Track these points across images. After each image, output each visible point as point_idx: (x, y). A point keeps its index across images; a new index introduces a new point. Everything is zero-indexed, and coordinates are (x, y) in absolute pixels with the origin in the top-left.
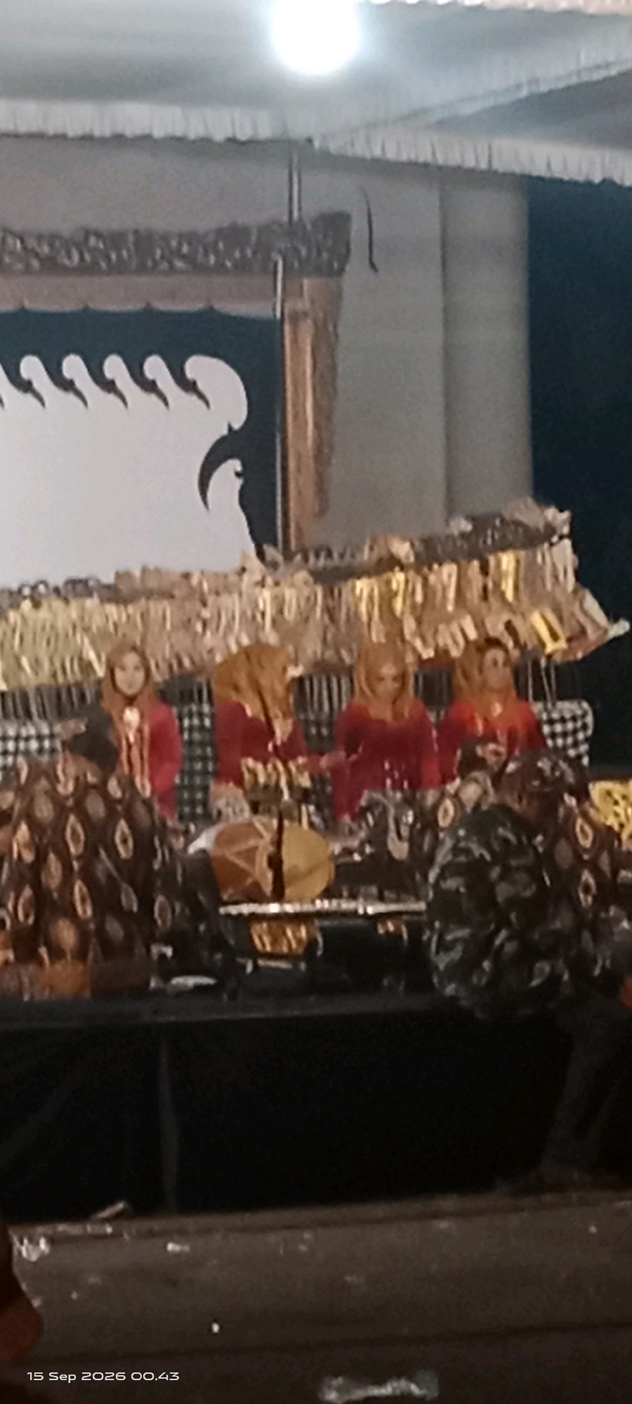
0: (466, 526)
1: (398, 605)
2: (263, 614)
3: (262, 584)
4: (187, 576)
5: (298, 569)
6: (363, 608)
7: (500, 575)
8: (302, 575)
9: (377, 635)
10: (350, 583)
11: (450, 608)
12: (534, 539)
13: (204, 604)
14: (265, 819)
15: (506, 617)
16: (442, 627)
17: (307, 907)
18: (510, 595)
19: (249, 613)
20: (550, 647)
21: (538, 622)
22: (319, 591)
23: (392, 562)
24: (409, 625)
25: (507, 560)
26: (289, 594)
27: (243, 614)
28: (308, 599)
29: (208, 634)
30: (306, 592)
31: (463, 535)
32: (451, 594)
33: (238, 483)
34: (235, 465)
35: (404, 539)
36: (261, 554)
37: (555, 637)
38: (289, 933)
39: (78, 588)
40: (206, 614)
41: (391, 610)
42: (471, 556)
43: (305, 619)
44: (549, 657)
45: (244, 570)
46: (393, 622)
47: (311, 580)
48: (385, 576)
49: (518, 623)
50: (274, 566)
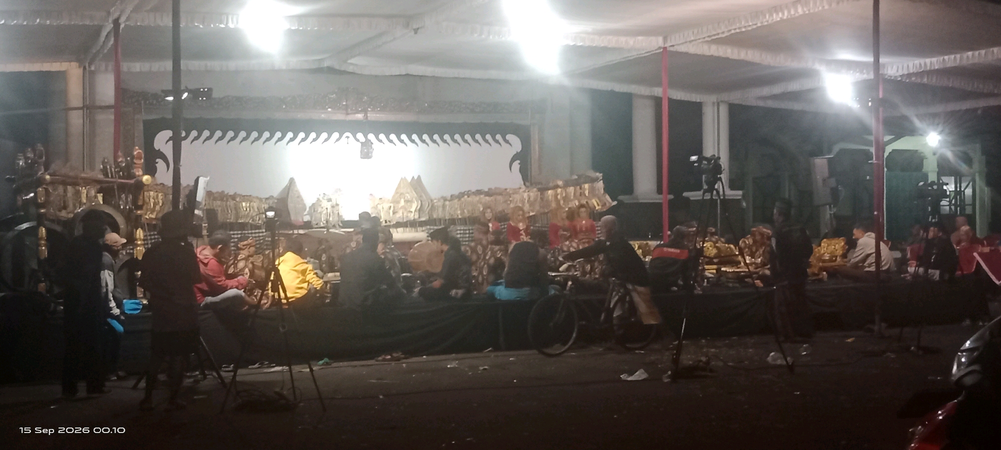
0: (576, 177)
1: (559, 197)
2: (525, 199)
3: (525, 192)
4: (506, 189)
5: (535, 188)
6: (550, 198)
7: (585, 189)
8: (535, 189)
9: (554, 205)
10: (547, 192)
11: (572, 198)
12: (593, 180)
13: (510, 197)
15: (586, 200)
16: (570, 203)
18: (587, 195)
19: (522, 199)
20: (597, 208)
21: (594, 202)
22: (539, 193)
23: (557, 187)
24: (562, 202)
25: (586, 186)
26: (532, 194)
27: (520, 199)
28: (536, 195)
29: (511, 204)
30: (536, 193)
31: (576, 179)
32: (572, 194)
33: (519, 166)
34: (519, 162)
35: (561, 180)
36: (525, 184)
37: (598, 205)
39: (479, 192)
40: (511, 199)
41: (557, 198)
42: (577, 185)
43: (535, 200)
44: (597, 210)
45: (520, 188)
46: (558, 201)
47: (537, 190)
48: (556, 189)
49: (589, 202)
50: (528, 187)
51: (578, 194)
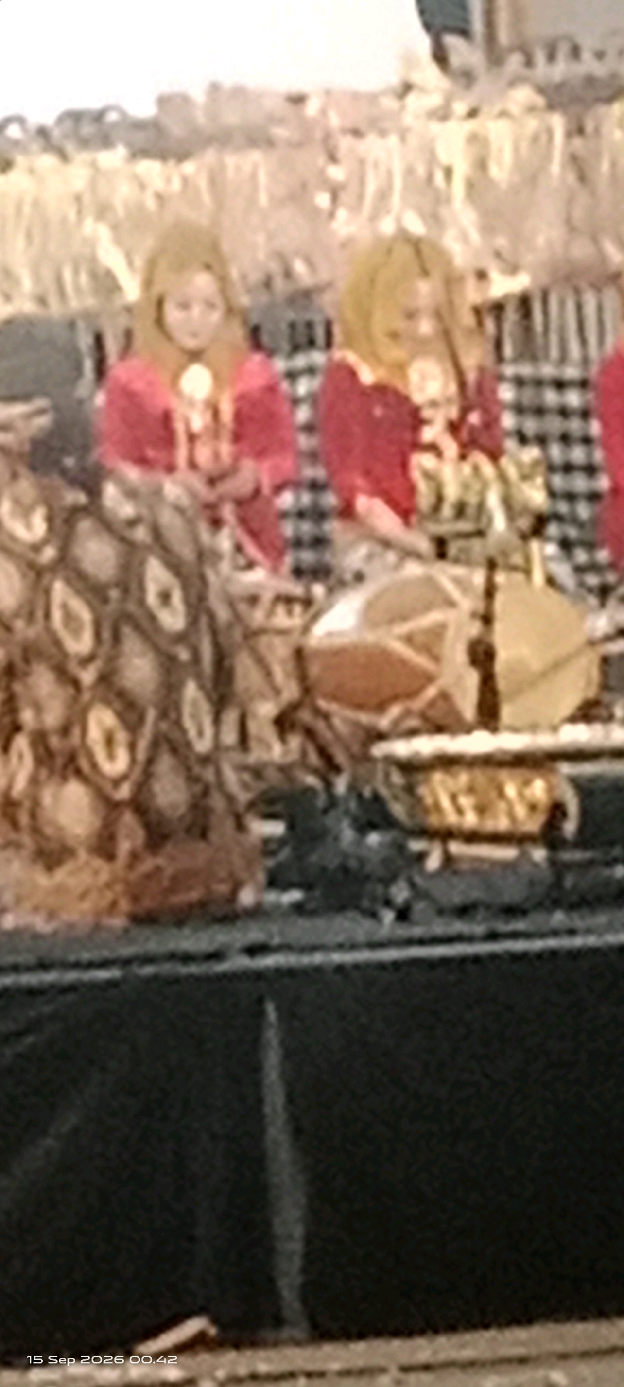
2: (448, 172)
3: (443, 114)
4: (298, 100)
5: (515, 81)
8: (523, 95)
10: (616, 108)
13: (333, 158)
14: (459, 571)
17: (545, 741)
19: (421, 170)
22: (557, 125)
28: (535, 139)
29: (342, 214)
30: (532, 124)
36: (442, 55)
38: (511, 790)
39: (86, 129)
40: (336, 173)
43: (530, 177)
45: (407, 88)
50: (467, 77)
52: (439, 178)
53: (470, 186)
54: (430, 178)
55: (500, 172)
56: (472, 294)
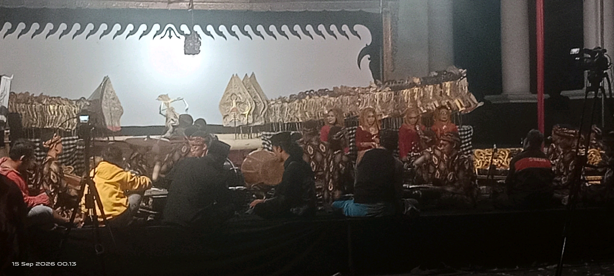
3: (376, 91)
4: (354, 88)
6: (405, 98)
7: (446, 88)
8: (388, 88)
10: (402, 91)
11: (431, 98)
12: (456, 78)
13: (359, 97)
15: (447, 101)
16: (428, 103)
18: (448, 94)
20: (461, 109)
21: (457, 102)
22: (393, 93)
23: (414, 85)
24: (419, 103)
25: (448, 84)
26: (384, 94)
27: (370, 100)
29: (360, 106)
30: (389, 93)
31: (435, 76)
32: (431, 94)
33: (369, 61)
34: (368, 56)
35: (417, 78)
36: (376, 82)
37: (462, 106)
39: (323, 92)
40: (360, 100)
41: (414, 98)
42: (437, 83)
43: (389, 101)
44: (460, 112)
45: (371, 87)
46: (414, 102)
47: (390, 90)
48: (412, 89)
49: (451, 102)
50: (380, 86)
51: (438, 94)
52: (375, 100)
53: (379, 102)
54: (374, 100)
55: (384, 100)
56: (379, 118)
